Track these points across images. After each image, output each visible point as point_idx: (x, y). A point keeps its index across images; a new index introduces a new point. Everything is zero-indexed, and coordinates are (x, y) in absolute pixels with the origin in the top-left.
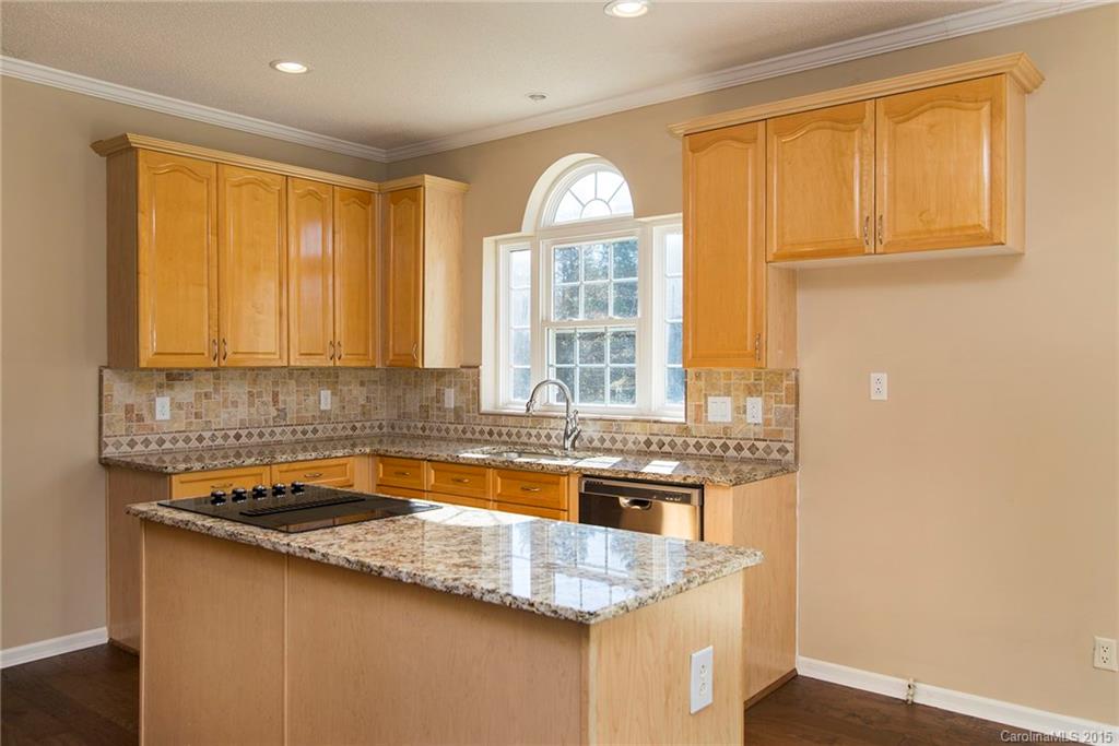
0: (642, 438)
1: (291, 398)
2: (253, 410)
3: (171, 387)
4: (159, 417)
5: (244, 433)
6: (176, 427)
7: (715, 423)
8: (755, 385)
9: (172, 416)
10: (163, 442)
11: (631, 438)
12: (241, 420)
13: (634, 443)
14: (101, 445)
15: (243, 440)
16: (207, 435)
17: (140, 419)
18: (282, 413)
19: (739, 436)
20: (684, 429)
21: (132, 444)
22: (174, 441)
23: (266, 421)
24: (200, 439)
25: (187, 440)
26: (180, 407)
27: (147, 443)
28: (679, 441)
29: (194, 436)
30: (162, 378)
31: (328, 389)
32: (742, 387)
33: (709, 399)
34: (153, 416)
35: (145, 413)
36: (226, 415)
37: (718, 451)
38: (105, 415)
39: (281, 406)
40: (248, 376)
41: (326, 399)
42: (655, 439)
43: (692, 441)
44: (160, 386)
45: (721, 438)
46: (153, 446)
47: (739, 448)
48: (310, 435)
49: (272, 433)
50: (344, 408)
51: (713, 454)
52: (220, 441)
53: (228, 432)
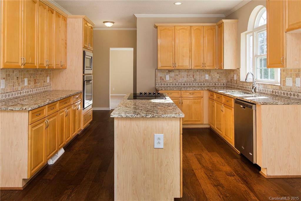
0: (271, 90)
1: (198, 77)
2: (188, 79)
3: (169, 73)
4: (167, 79)
5: (186, 83)
6: (170, 82)
7: (288, 86)
8: (298, 74)
9: (169, 79)
10: (168, 84)
11: (269, 90)
12: (185, 81)
13: (270, 92)
14: (156, 84)
15: (185, 85)
16: (177, 83)
17: (163, 79)
18: (195, 80)
19: (294, 91)
20: (280, 88)
21: (161, 84)
22: (170, 84)
23: (191, 81)
24: (176, 84)
25: (173, 84)
26: (171, 77)
27: (164, 84)
28: (279, 91)
29: (174, 84)
30: (167, 71)
31: (208, 74)
32: (295, 74)
33: (286, 78)
34: (166, 79)
35: (164, 78)
36: (182, 80)
37: (289, 96)
38: (156, 78)
39: (195, 78)
40: (187, 71)
41: (207, 77)
42: (274, 91)
43: (283, 92)
44: (167, 73)
45: (290, 91)
46: (166, 85)
47: (294, 95)
48: (203, 85)
49: (193, 84)
50: (212, 79)
51: (288, 96)
52: (180, 85)
53: (182, 83)
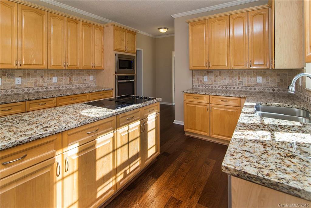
1: (245, 80)
2: (231, 81)
3: (208, 74)
4: (205, 81)
5: (228, 87)
6: (209, 83)
9: (208, 81)
10: (206, 87)
12: (227, 83)
14: (193, 86)
15: (228, 89)
16: (217, 86)
17: (201, 81)
18: (241, 83)
21: (199, 86)
22: (209, 87)
23: (236, 84)
24: (215, 87)
25: (212, 87)
26: (210, 79)
27: (202, 86)
29: (214, 86)
30: (205, 72)
31: (261, 76)
34: (204, 80)
35: (202, 80)
36: (223, 82)
38: (193, 79)
39: (241, 80)
40: (229, 72)
41: (260, 80)
44: (205, 74)
46: (204, 87)
48: (253, 90)
49: (238, 88)
50: (268, 83)
52: (221, 88)
53: (223, 86)
